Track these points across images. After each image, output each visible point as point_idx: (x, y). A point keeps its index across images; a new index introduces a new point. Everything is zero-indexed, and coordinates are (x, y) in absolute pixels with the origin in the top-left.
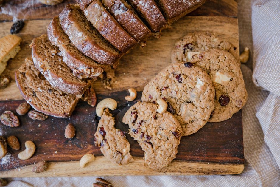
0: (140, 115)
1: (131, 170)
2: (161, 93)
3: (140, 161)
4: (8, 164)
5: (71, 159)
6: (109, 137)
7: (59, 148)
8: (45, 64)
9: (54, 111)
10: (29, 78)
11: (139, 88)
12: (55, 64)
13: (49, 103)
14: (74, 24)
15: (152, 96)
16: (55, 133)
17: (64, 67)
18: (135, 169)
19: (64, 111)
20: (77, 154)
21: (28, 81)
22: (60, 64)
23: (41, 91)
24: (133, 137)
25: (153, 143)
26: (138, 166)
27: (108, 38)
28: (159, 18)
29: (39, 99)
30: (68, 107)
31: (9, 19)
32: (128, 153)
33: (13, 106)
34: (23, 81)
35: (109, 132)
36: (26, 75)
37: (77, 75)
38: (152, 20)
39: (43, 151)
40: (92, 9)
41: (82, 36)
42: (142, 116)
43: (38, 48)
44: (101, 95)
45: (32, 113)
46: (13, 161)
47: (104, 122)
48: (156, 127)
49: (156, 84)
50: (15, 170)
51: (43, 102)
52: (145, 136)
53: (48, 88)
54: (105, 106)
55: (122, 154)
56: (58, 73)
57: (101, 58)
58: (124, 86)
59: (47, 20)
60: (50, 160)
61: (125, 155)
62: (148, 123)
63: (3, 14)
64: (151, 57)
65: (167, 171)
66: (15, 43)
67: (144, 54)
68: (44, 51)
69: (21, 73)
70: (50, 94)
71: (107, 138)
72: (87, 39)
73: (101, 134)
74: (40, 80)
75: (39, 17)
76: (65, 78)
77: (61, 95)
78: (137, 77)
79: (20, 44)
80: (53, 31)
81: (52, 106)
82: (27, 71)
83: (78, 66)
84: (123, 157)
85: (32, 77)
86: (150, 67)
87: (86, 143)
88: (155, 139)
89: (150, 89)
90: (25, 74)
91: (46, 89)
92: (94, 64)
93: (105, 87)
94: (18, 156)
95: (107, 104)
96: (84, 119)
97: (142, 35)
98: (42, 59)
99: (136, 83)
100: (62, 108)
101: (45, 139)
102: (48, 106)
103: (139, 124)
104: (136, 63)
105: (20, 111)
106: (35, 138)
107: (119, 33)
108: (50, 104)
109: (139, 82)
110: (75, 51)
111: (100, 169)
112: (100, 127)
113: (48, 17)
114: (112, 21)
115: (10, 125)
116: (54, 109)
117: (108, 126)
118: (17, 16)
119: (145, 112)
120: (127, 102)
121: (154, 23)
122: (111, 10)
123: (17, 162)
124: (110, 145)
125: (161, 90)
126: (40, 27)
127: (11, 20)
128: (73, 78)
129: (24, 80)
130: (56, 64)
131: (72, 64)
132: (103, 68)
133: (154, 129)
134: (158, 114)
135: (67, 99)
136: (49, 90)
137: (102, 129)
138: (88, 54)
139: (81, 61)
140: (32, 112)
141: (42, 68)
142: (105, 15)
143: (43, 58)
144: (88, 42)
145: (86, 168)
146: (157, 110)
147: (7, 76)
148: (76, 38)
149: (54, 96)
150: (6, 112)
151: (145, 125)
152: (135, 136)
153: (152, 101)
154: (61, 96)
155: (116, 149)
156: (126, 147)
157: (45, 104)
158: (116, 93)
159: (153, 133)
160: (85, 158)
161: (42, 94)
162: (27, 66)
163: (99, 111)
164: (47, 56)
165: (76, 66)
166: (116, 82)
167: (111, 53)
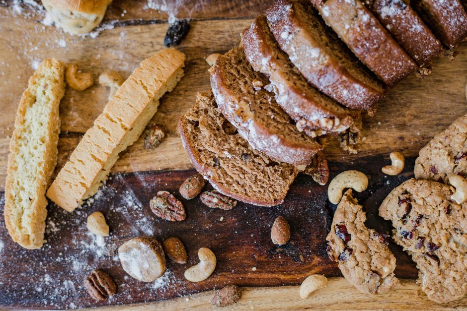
0: (416, 204)
1: (393, 302)
2: (456, 164)
3: (411, 287)
4: (166, 288)
5: (282, 281)
6: (357, 245)
7: (259, 262)
8: (243, 107)
9: (255, 195)
10: (205, 132)
11: (407, 151)
12: (261, 108)
13: (245, 180)
14: (300, 32)
15: (436, 168)
16: (251, 233)
17: (278, 114)
18: (401, 301)
19: (273, 195)
20: (293, 272)
21: (204, 137)
22: (270, 108)
23: (229, 156)
24: (402, 244)
25: (440, 258)
26: (406, 297)
27: (369, 60)
28: (462, 25)
29: (226, 173)
30: (281, 188)
31: (161, 19)
32: (391, 273)
33: (172, 182)
34: (194, 138)
35: (357, 234)
36: (200, 126)
37: (306, 130)
38: (450, 27)
39: (230, 267)
40: (339, 5)
41: (319, 56)
42: (421, 208)
43: (226, 76)
44: (336, 164)
45: (210, 196)
46: (175, 283)
47: (346, 215)
48: (447, 227)
49: (446, 147)
50: (179, 299)
51: (235, 179)
52: (426, 245)
53: (243, 151)
54: (346, 185)
55: (380, 275)
56: (268, 125)
57: (353, 98)
58: (379, 146)
59: (231, 20)
60: (242, 283)
61: (385, 278)
62: (433, 221)
63: (150, 9)
64: (428, 93)
65: (459, 304)
66: (178, 65)
67: (415, 87)
68: (237, 82)
69: (189, 122)
70: (247, 163)
71: (353, 246)
72: (330, 62)
73: (341, 238)
74: (225, 135)
75: (216, 14)
76: (282, 136)
77: (267, 165)
78: (403, 129)
79: (184, 66)
80: (259, 45)
81: (250, 186)
82: (201, 117)
83: (309, 113)
84: (382, 281)
85: (211, 129)
86: (426, 112)
87: (310, 254)
88: (446, 251)
89: (433, 155)
90: (197, 123)
91: (238, 152)
92: (338, 109)
93: (345, 149)
94: (185, 275)
95: (351, 181)
96: (305, 209)
97: (429, 55)
98: (236, 98)
99: (401, 141)
100: (271, 190)
101: (232, 244)
102: (243, 186)
103: (416, 221)
104: (400, 104)
105: (187, 191)
106: (215, 243)
107: (390, 53)
108: (248, 182)
109: (406, 140)
110: (302, 83)
111: (335, 302)
112: (337, 225)
113: (235, 15)
114: (380, 30)
115: (169, 219)
116: (255, 192)
117: (353, 222)
118: (177, 13)
119: (426, 199)
120: (385, 177)
121: (453, 34)
122: (372, 7)
123: (181, 286)
124: (359, 259)
125: (456, 158)
126: (218, 32)
127: (165, 20)
128: (296, 136)
129: (197, 135)
130: (264, 108)
131: (296, 110)
132: (354, 116)
133: (445, 231)
134: (453, 205)
135: (280, 173)
136: (243, 154)
137: (342, 228)
138: (328, 91)
139: (317, 104)
140: (209, 193)
141: (239, 117)
142: (366, 18)
143: (238, 96)
144: (331, 68)
145: (310, 299)
146: (452, 198)
147: (161, 127)
148: (306, 59)
149: (254, 166)
150: (160, 193)
151: (427, 223)
152: (405, 244)
153: (437, 177)
154: (268, 168)
155: (371, 266)
156: (389, 263)
157: (238, 182)
158: (363, 158)
159: (442, 240)
160: (311, 283)
161: (231, 162)
162: (200, 109)
163: (334, 194)
164: (244, 90)
165: (305, 114)
166: (364, 139)
167: (373, 90)
